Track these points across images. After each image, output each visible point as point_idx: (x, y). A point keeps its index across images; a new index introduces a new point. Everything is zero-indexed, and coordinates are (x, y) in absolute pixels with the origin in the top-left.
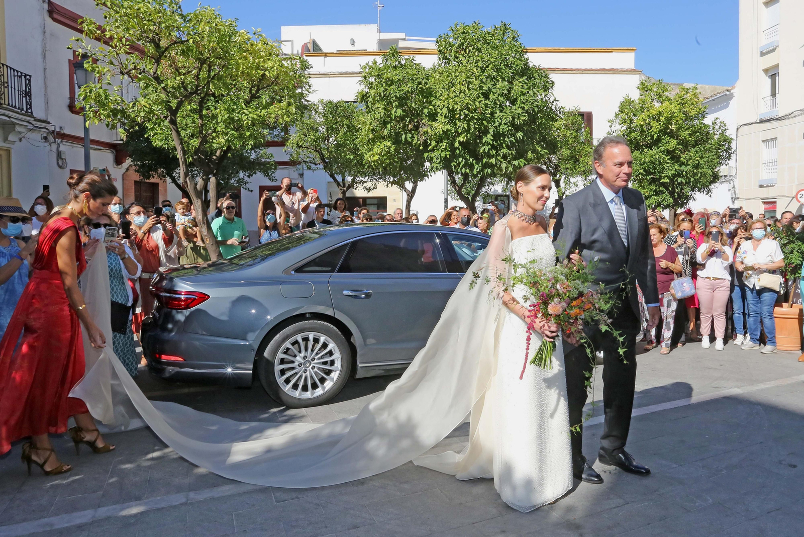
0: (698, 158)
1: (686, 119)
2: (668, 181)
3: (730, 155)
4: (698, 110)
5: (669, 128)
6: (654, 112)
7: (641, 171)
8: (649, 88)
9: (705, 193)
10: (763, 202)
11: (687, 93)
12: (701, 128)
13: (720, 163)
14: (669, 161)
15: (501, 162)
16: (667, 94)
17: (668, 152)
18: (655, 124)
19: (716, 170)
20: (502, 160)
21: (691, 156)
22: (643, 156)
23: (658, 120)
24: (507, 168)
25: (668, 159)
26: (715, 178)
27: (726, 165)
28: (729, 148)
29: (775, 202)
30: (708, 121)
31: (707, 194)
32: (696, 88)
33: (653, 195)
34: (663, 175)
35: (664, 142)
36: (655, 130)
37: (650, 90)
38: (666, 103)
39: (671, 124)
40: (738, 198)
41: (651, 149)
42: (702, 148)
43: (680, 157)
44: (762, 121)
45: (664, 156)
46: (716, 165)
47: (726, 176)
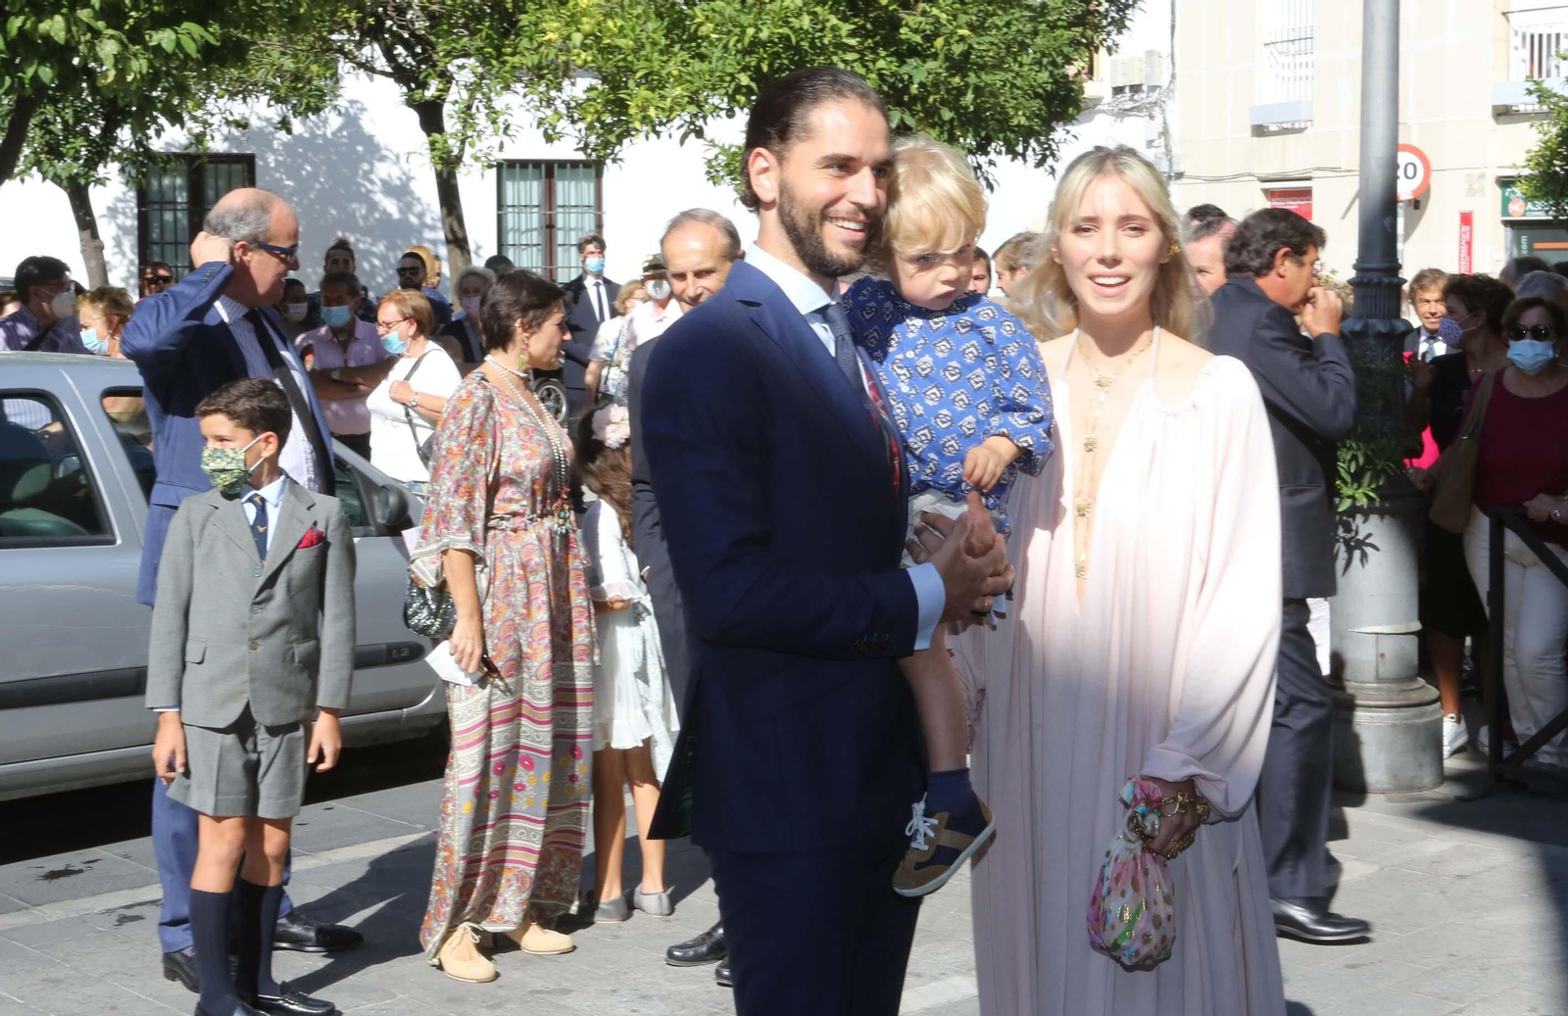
0: (965, 32)
7: (744, 79)
10: (1266, 191)
14: (853, 42)
15: (97, 34)
20: (101, 24)
21: (937, 19)
24: (121, 60)
25: (852, 34)
27: (1109, 49)
29: (1306, 193)
31: (1040, 164)
40: (1180, 175)
43: (895, 24)
45: (834, 20)
46: (1066, 50)
47: (1136, 89)
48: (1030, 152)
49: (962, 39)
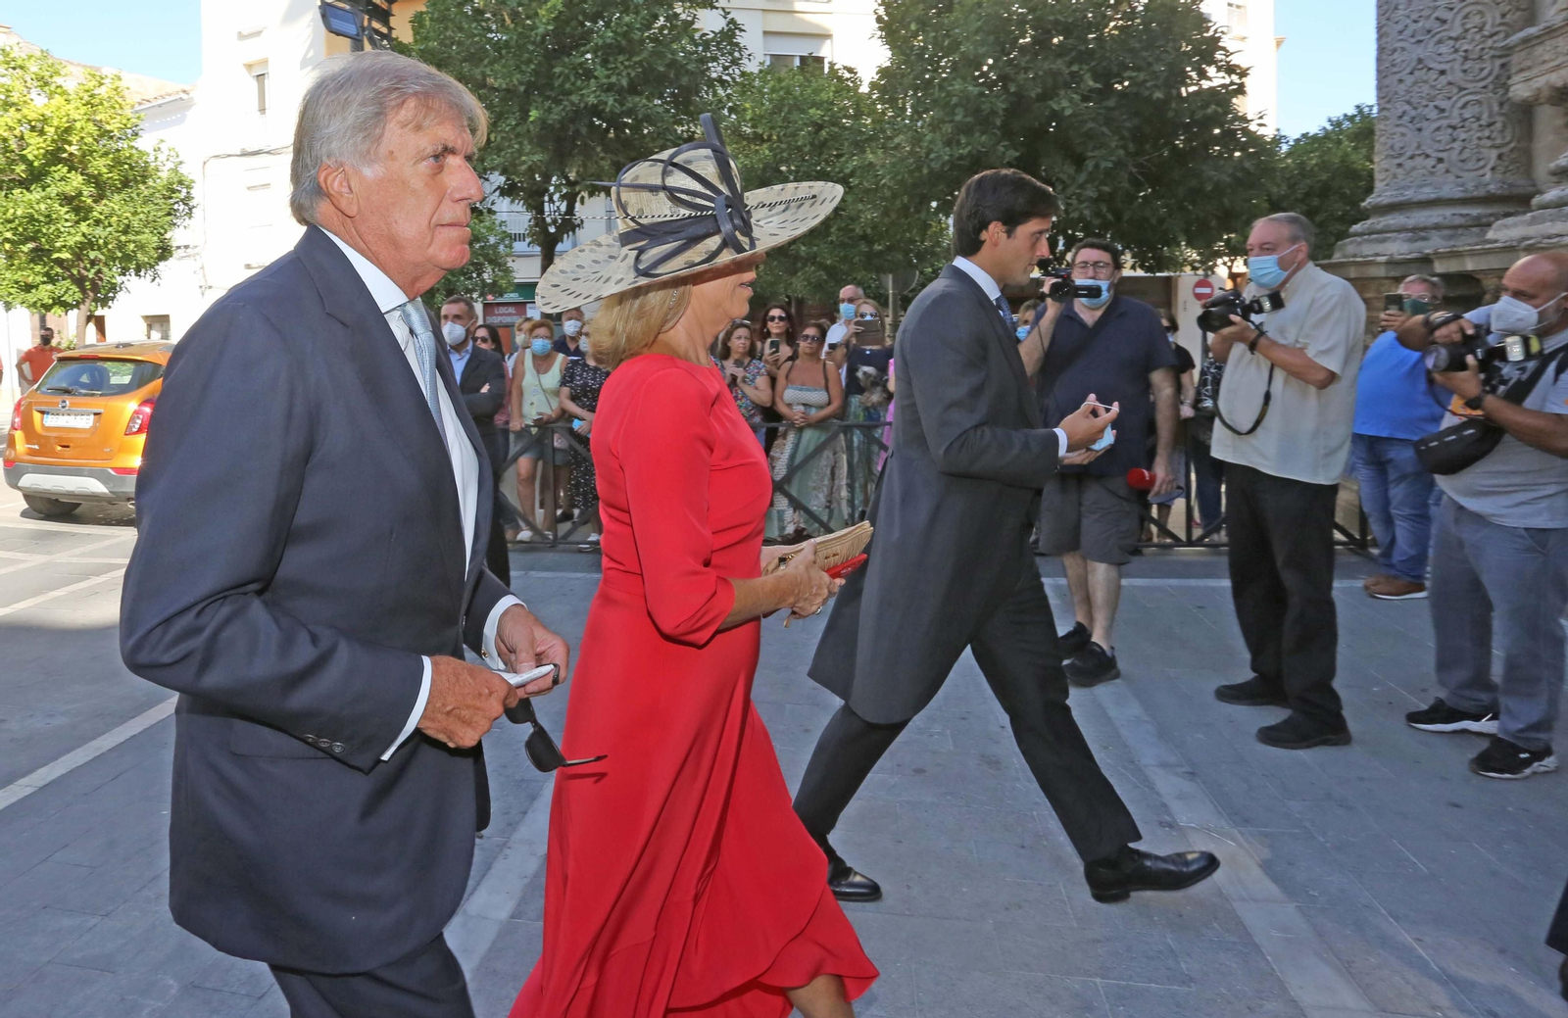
0: (128, 215)
1: (101, 136)
2: (69, 256)
3: (190, 209)
4: (124, 121)
5: (65, 151)
6: (32, 116)
8: (19, 62)
9: (149, 278)
11: (101, 84)
12: (131, 155)
13: (175, 224)
14: (67, 217)
16: (58, 80)
17: (66, 199)
18: (34, 140)
19: (167, 236)
21: (113, 209)
22: (11, 204)
23: (42, 133)
25: (67, 213)
26: (164, 252)
27: (185, 227)
28: (189, 197)
30: (145, 143)
31: (153, 280)
32: (119, 79)
33: (44, 283)
34: (58, 245)
35: (57, 178)
36: (36, 152)
37: (22, 68)
38: (58, 100)
39: (70, 144)
40: (211, 287)
41: (28, 189)
42: (134, 195)
43: (90, 210)
44: (245, 154)
45: (57, 206)
46: (166, 227)
47: (186, 247)
48: (147, 275)
49: (127, 218)
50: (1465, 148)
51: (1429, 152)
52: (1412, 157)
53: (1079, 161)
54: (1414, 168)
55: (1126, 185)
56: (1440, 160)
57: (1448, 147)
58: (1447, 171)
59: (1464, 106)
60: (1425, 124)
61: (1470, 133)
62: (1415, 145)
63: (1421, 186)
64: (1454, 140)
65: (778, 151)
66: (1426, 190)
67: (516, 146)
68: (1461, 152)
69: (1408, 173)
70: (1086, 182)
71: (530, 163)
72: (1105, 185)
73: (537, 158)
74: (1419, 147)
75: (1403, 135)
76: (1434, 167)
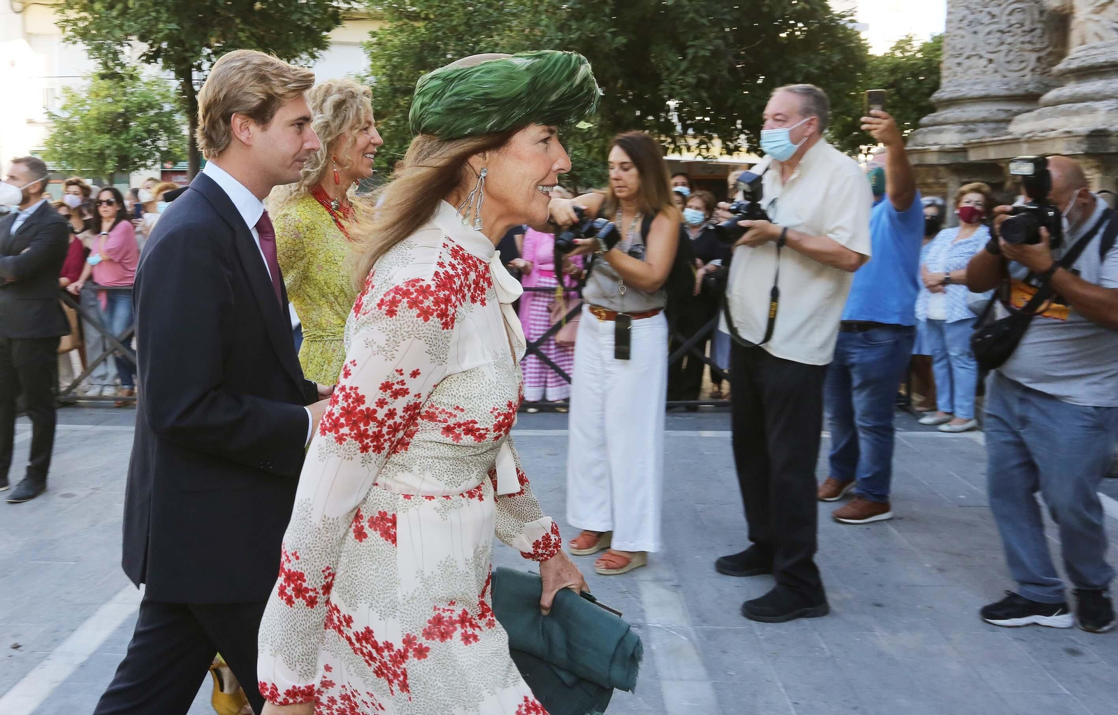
50: (1011, 51)
51: (982, 53)
52: (968, 58)
53: (682, 50)
54: (970, 68)
55: (725, 73)
56: (991, 61)
57: (996, 50)
58: (996, 71)
59: (1010, 14)
60: (979, 28)
61: (1016, 37)
62: (971, 46)
63: (975, 84)
64: (1002, 43)
65: (433, 30)
66: (979, 87)
67: (153, 14)
68: (1007, 55)
69: (965, 72)
70: (688, 69)
71: (167, 31)
72: (704, 73)
73: (173, 26)
74: (974, 49)
75: (963, 37)
76: (985, 67)
